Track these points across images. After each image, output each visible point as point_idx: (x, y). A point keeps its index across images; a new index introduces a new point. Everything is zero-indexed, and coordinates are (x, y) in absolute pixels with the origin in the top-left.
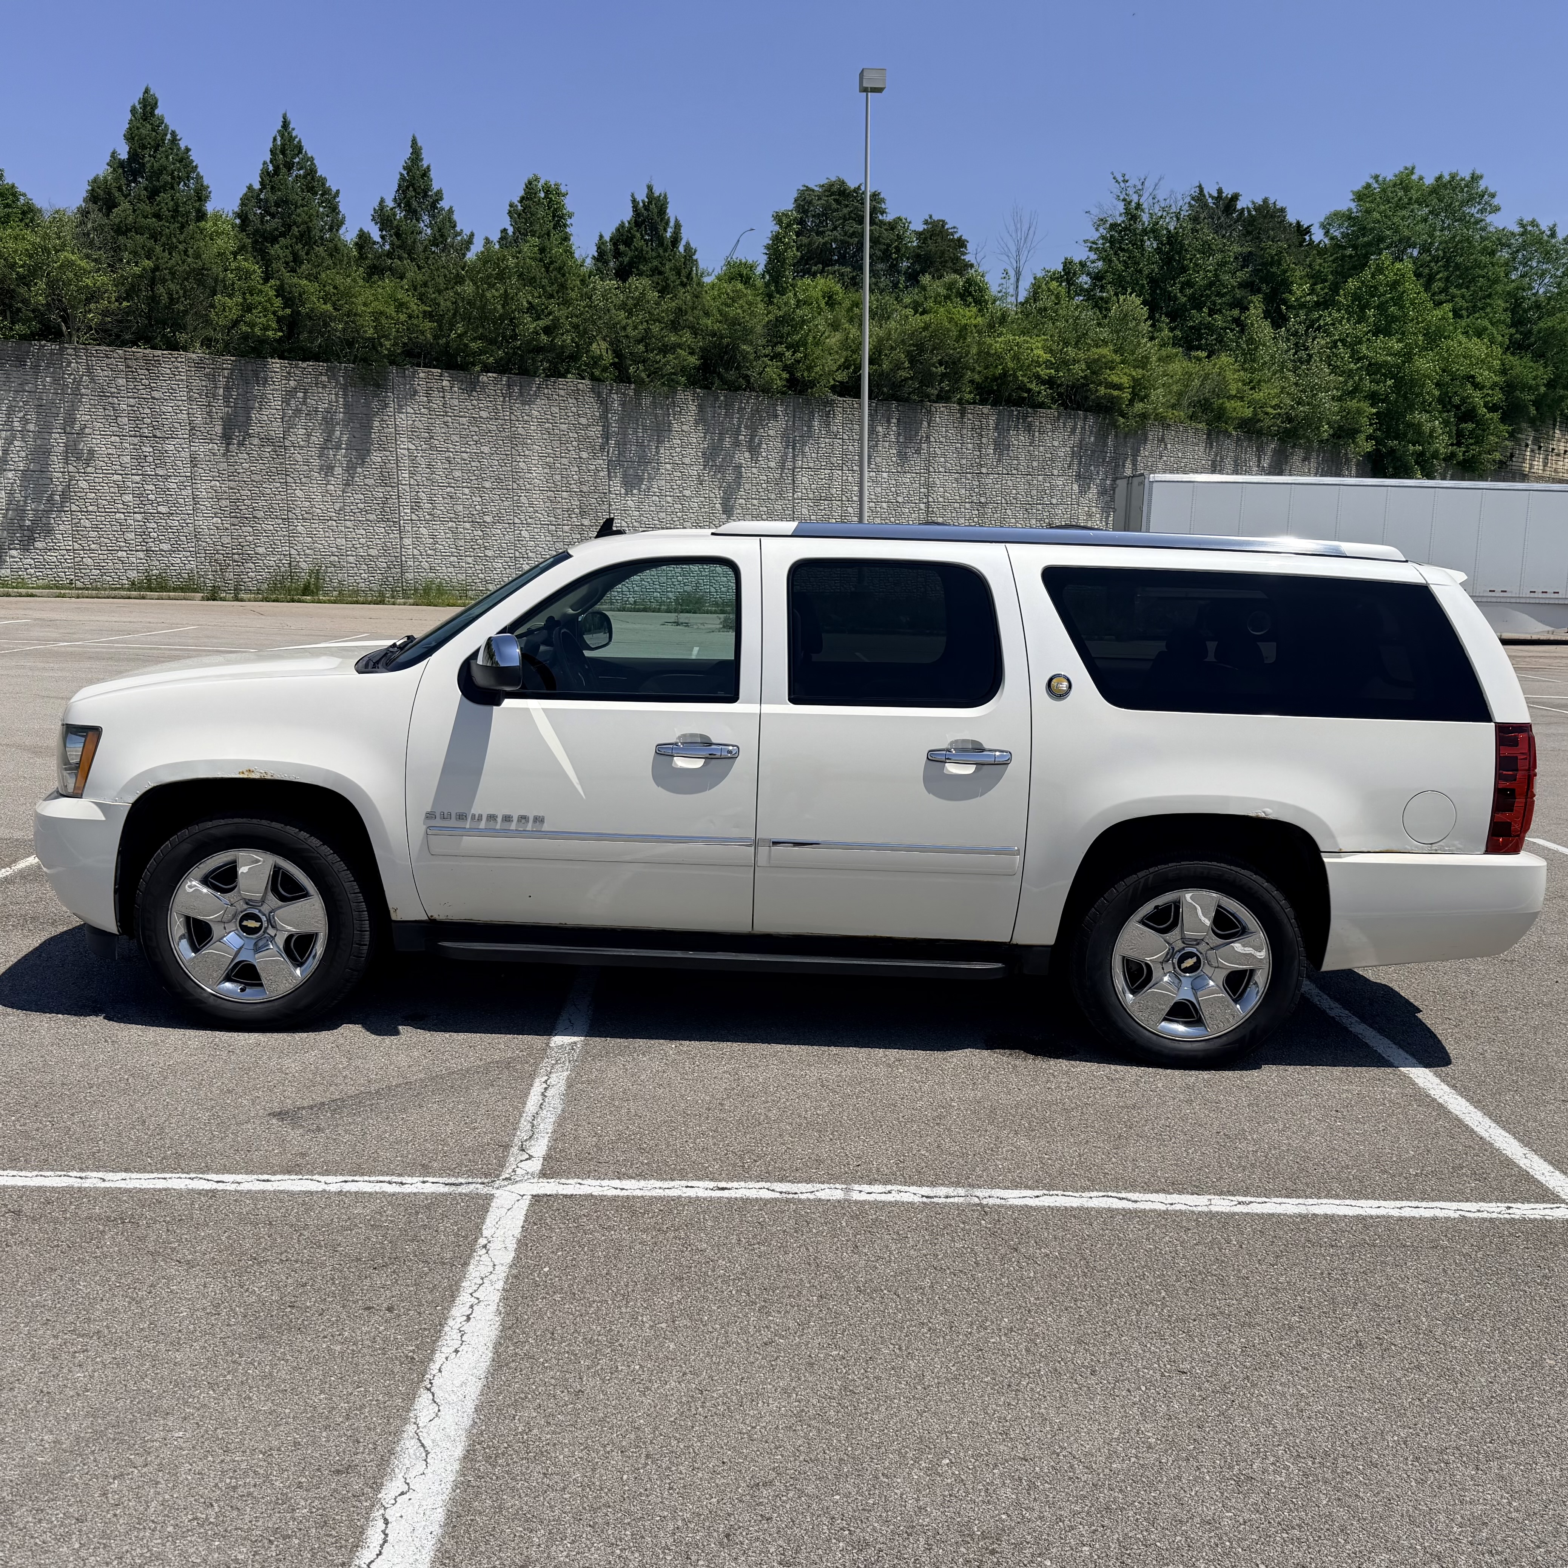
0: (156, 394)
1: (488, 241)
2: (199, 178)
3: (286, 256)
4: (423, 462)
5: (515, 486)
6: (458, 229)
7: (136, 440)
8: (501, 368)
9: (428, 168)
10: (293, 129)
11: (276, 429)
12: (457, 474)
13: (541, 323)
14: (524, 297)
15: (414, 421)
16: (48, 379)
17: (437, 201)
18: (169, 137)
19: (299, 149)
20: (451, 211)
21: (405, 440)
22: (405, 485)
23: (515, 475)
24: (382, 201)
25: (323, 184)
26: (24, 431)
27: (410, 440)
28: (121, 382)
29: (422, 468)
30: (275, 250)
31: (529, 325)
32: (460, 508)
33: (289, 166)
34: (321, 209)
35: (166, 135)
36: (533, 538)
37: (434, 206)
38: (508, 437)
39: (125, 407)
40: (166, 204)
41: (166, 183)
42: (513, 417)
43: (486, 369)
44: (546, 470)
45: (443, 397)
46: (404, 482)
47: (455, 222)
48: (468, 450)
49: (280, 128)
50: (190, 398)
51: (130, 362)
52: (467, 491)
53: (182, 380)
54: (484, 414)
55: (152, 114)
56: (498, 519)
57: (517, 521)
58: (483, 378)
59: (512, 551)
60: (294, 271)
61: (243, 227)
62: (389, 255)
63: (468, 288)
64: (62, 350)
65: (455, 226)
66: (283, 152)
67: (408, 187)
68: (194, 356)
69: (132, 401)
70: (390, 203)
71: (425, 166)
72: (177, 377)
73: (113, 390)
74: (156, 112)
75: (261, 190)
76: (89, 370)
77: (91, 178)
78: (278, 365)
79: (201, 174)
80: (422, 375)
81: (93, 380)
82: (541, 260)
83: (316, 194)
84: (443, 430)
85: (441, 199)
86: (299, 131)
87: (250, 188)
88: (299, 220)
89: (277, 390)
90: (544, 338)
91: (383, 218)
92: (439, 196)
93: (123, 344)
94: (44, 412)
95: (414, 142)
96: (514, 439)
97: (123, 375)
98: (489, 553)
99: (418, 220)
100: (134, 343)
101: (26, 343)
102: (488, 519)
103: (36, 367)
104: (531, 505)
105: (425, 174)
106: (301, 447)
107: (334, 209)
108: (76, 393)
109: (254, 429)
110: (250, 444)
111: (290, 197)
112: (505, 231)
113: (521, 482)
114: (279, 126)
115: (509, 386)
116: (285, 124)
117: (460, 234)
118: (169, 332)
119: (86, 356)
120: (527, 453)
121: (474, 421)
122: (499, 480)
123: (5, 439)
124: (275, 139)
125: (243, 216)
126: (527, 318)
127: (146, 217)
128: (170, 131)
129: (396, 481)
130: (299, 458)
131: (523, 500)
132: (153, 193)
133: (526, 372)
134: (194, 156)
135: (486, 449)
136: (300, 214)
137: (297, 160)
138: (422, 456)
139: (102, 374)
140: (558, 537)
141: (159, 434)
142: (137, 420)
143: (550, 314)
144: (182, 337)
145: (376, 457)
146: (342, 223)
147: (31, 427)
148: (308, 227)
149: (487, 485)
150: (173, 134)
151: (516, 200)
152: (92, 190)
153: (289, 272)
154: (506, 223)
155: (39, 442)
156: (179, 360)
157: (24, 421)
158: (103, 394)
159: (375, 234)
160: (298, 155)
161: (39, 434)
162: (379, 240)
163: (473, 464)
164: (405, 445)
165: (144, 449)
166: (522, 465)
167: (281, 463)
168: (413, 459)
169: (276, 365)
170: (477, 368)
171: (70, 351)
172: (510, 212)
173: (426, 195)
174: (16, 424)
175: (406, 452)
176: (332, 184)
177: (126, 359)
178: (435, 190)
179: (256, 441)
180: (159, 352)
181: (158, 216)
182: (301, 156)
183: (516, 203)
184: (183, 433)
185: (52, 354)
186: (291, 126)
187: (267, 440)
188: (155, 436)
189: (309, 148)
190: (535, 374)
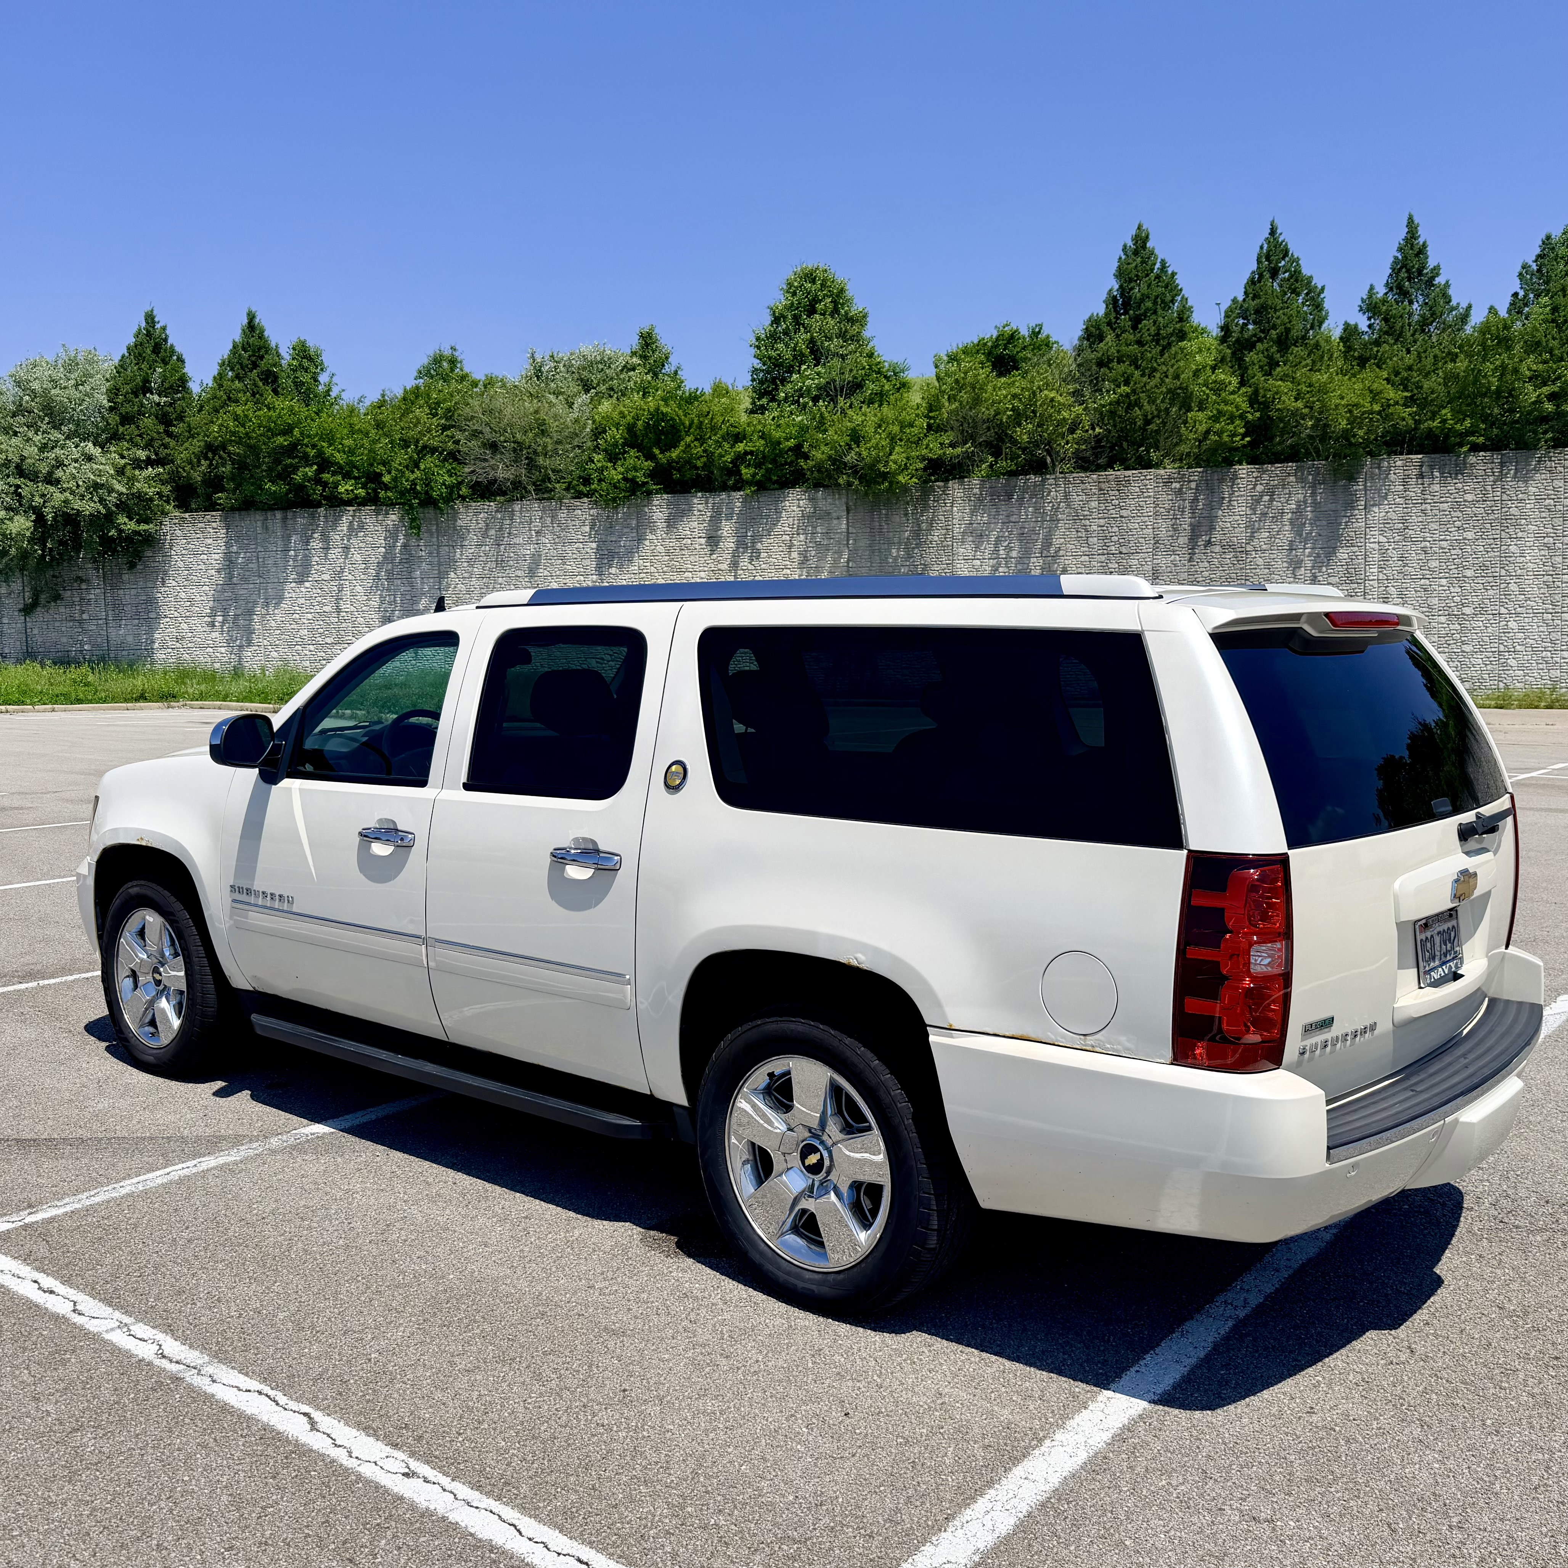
0: (1124, 513)
1: (1492, 310)
2: (1185, 300)
3: (1260, 361)
4: (1394, 554)
5: (1503, 572)
6: (1454, 303)
7: (1103, 558)
8: (1495, 446)
9: (1424, 245)
10: (1281, 234)
11: (1240, 535)
12: (1434, 564)
13: (1546, 390)
14: (1530, 364)
15: (1387, 512)
16: (1030, 509)
17: (1433, 278)
18: (1158, 265)
19: (1286, 253)
20: (1447, 285)
21: (1376, 533)
22: (1374, 580)
23: (1505, 559)
24: (1372, 288)
25: (1309, 282)
26: (1008, 557)
27: (1382, 532)
28: (1094, 504)
29: (1395, 563)
30: (1251, 357)
31: (1530, 394)
32: (1435, 601)
33: (1274, 273)
34: (1305, 308)
35: (1155, 264)
36: (1522, 629)
37: (1430, 283)
38: (1497, 519)
39: (1095, 528)
40: (1148, 330)
41: (1147, 310)
42: (1505, 497)
43: (1475, 448)
44: (1543, 553)
45: (1423, 484)
46: (1372, 578)
47: (1450, 296)
48: (1448, 537)
49: (1267, 235)
50: (1156, 514)
51: (1103, 486)
52: (1444, 582)
53: (1150, 497)
54: (1469, 497)
55: (1144, 247)
56: (1481, 610)
57: (1503, 610)
58: (1472, 459)
59: (1496, 645)
60: (1270, 374)
61: (1223, 340)
62: (1377, 343)
63: (1462, 365)
64: (1044, 481)
65: (1450, 301)
66: (1268, 258)
67: (1401, 268)
68: (1162, 472)
69: (1102, 522)
70: (1381, 290)
71: (1421, 243)
72: (1145, 495)
73: (1086, 513)
74: (1148, 245)
75: (1244, 300)
76: (1067, 495)
77: (1086, 317)
78: (1244, 471)
79: (1186, 296)
80: (1399, 463)
81: (1069, 506)
82: (1553, 321)
83: (1298, 295)
84: (1420, 519)
85: (1438, 275)
86: (1286, 235)
87: (1234, 300)
88: (1279, 322)
89: (1242, 496)
90: (1549, 407)
91: (1371, 307)
92: (1436, 271)
93: (1099, 468)
94: (1026, 539)
95: (1411, 220)
96: (1505, 522)
97: (1095, 497)
98: (1467, 648)
99: (1411, 303)
100: (1110, 465)
101: (1014, 479)
102: (1467, 610)
103: (1021, 499)
104: (1522, 592)
105: (1421, 252)
106: (1264, 551)
107: (1318, 306)
108: (1055, 520)
109: (1217, 537)
110: (1211, 552)
111: (1270, 303)
112: (1516, 295)
113: (1510, 568)
114: (1266, 233)
115: (1502, 464)
116: (1273, 232)
117: (1456, 308)
118: (1143, 451)
119: (1065, 484)
120: (1520, 535)
121: (1457, 505)
122: (1483, 567)
123: (992, 567)
124: (1262, 247)
125: (1226, 329)
126: (1530, 387)
127: (1128, 345)
128: (1159, 260)
129: (1362, 577)
130: (1260, 561)
131: (1513, 587)
132: (1136, 322)
133: (1525, 445)
134: (1180, 280)
135: (1470, 535)
136: (1279, 317)
137: (1283, 263)
138: (1394, 549)
139: (1077, 499)
140: (1555, 627)
141: (1124, 551)
142: (1105, 539)
143: (1559, 378)
144: (1154, 455)
145: (1343, 554)
146: (1326, 318)
147: (1014, 554)
148: (1285, 328)
149: (1469, 573)
150: (1163, 262)
151: (1530, 259)
152: (1086, 329)
153: (1263, 376)
154: (1515, 286)
155: (1019, 567)
156: (1148, 477)
157: (1009, 549)
158: (1077, 518)
159: (1362, 322)
160: (1283, 258)
161: (1020, 560)
162: (1367, 329)
163: (1453, 552)
164: (1376, 537)
165: (1110, 565)
166: (1513, 548)
167: (1242, 569)
168: (1383, 552)
169: (1243, 470)
170: (1465, 449)
171: (1051, 481)
172: (1520, 274)
173: (1420, 272)
174: (1002, 552)
175: (1376, 546)
176: (1318, 282)
177: (1099, 482)
178: (1431, 267)
179: (1217, 549)
180: (1129, 473)
181: (1139, 343)
182: (1287, 259)
183: (1531, 263)
184: (1147, 547)
185: (1035, 486)
186: (1279, 231)
187: (1229, 547)
188: (1121, 553)
189: (1295, 250)
190: (1536, 448)
